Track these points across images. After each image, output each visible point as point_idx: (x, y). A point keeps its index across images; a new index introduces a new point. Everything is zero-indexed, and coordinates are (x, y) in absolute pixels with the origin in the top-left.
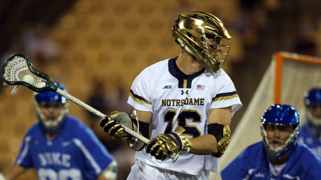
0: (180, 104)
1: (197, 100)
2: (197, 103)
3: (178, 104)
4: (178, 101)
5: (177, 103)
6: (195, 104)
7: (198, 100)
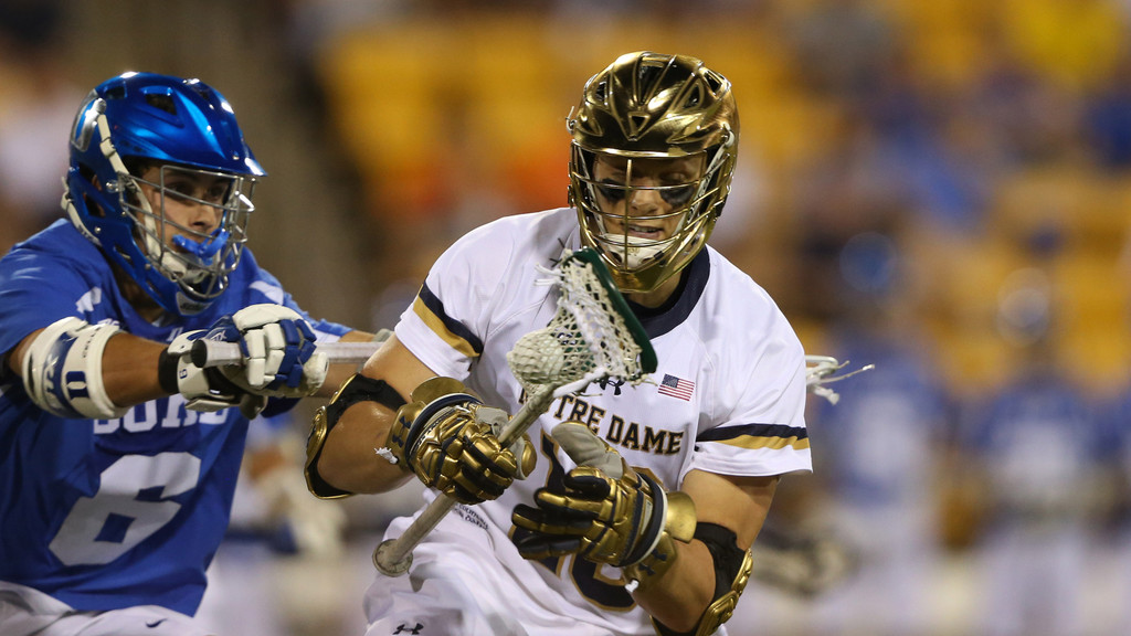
0: (585, 419)
1: (655, 433)
2: (656, 447)
3: (575, 417)
4: (580, 408)
5: (575, 411)
6: (645, 448)
7: (662, 434)
